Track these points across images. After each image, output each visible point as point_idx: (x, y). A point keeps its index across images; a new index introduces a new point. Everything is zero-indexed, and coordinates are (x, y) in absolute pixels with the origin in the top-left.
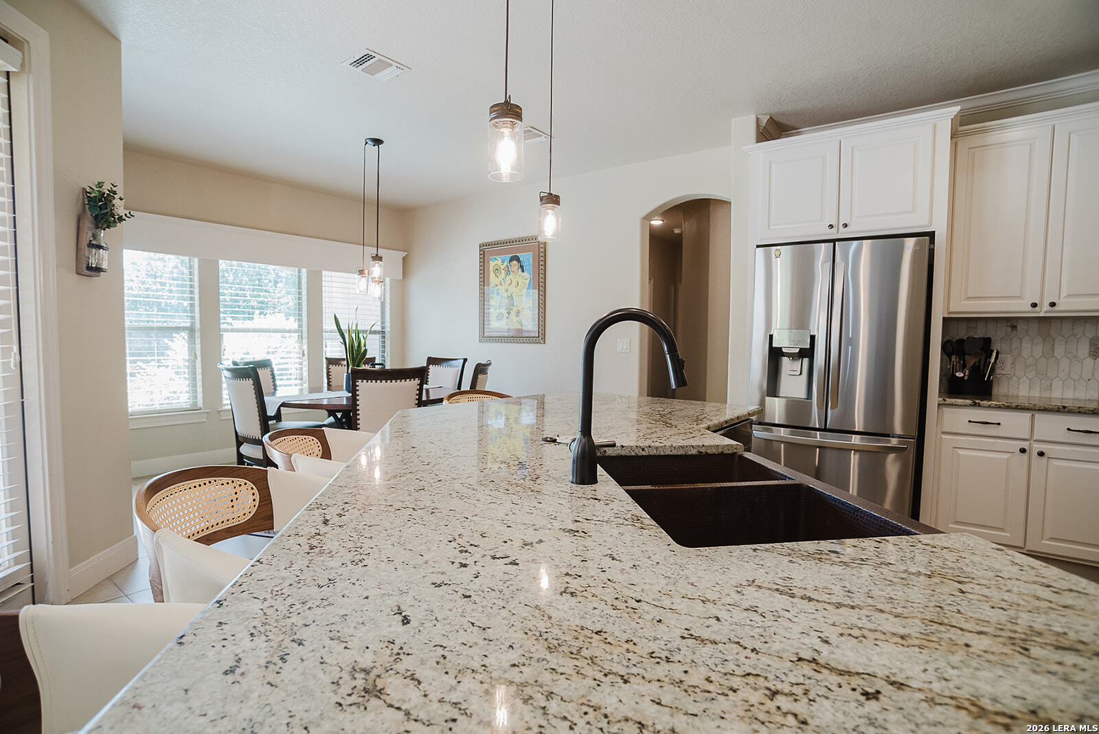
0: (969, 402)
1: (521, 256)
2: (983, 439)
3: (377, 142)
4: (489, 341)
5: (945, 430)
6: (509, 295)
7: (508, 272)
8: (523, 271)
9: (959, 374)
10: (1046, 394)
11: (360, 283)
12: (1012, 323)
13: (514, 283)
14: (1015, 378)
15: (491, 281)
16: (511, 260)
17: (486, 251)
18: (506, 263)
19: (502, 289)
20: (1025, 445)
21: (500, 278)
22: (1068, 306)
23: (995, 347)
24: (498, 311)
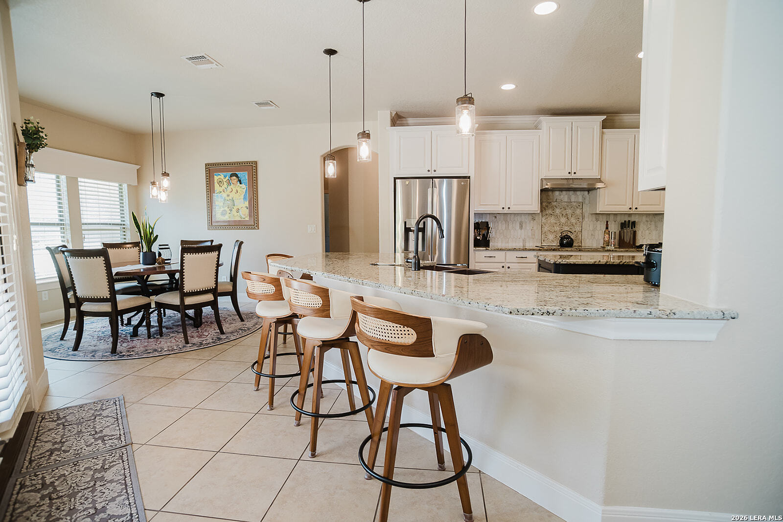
0: (485, 249)
1: (239, 173)
2: (490, 264)
3: (159, 95)
4: (216, 229)
5: (477, 261)
6: (231, 199)
7: (229, 184)
8: (241, 184)
9: (478, 238)
10: (507, 245)
11: (153, 191)
12: (495, 215)
13: (234, 191)
14: (496, 239)
15: (215, 189)
16: (231, 176)
17: (211, 169)
18: (227, 178)
19: (224, 195)
20: (503, 265)
21: (223, 187)
22: (515, 209)
23: (491, 225)
24: (222, 209)
